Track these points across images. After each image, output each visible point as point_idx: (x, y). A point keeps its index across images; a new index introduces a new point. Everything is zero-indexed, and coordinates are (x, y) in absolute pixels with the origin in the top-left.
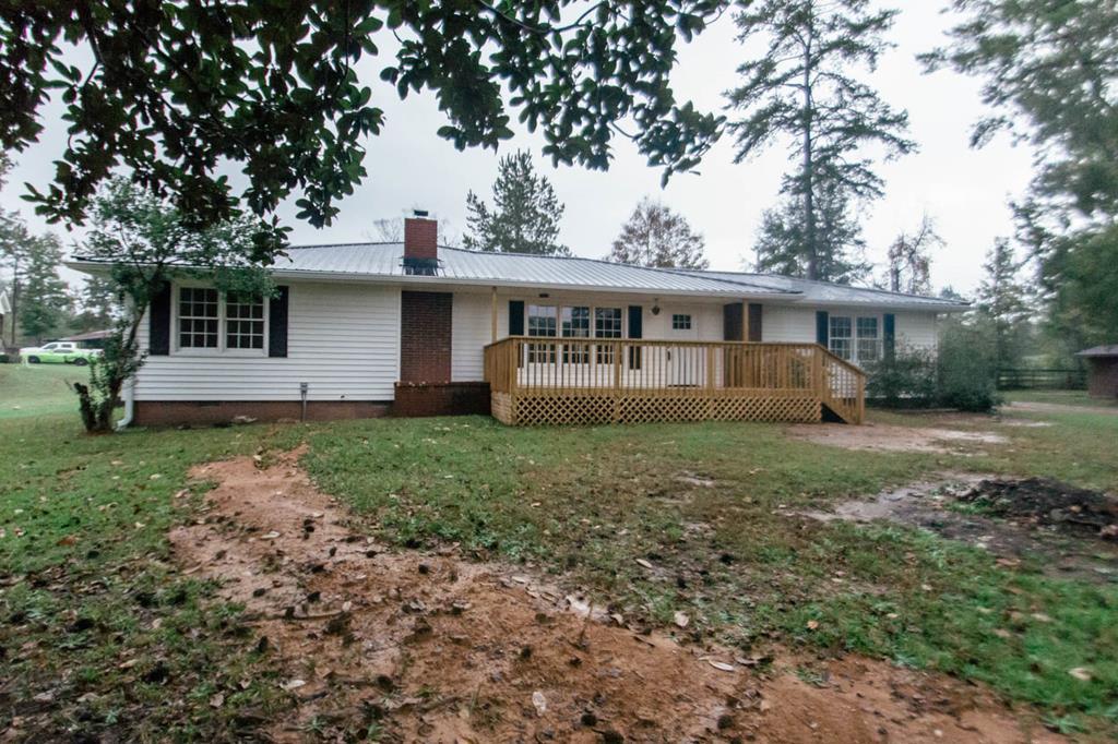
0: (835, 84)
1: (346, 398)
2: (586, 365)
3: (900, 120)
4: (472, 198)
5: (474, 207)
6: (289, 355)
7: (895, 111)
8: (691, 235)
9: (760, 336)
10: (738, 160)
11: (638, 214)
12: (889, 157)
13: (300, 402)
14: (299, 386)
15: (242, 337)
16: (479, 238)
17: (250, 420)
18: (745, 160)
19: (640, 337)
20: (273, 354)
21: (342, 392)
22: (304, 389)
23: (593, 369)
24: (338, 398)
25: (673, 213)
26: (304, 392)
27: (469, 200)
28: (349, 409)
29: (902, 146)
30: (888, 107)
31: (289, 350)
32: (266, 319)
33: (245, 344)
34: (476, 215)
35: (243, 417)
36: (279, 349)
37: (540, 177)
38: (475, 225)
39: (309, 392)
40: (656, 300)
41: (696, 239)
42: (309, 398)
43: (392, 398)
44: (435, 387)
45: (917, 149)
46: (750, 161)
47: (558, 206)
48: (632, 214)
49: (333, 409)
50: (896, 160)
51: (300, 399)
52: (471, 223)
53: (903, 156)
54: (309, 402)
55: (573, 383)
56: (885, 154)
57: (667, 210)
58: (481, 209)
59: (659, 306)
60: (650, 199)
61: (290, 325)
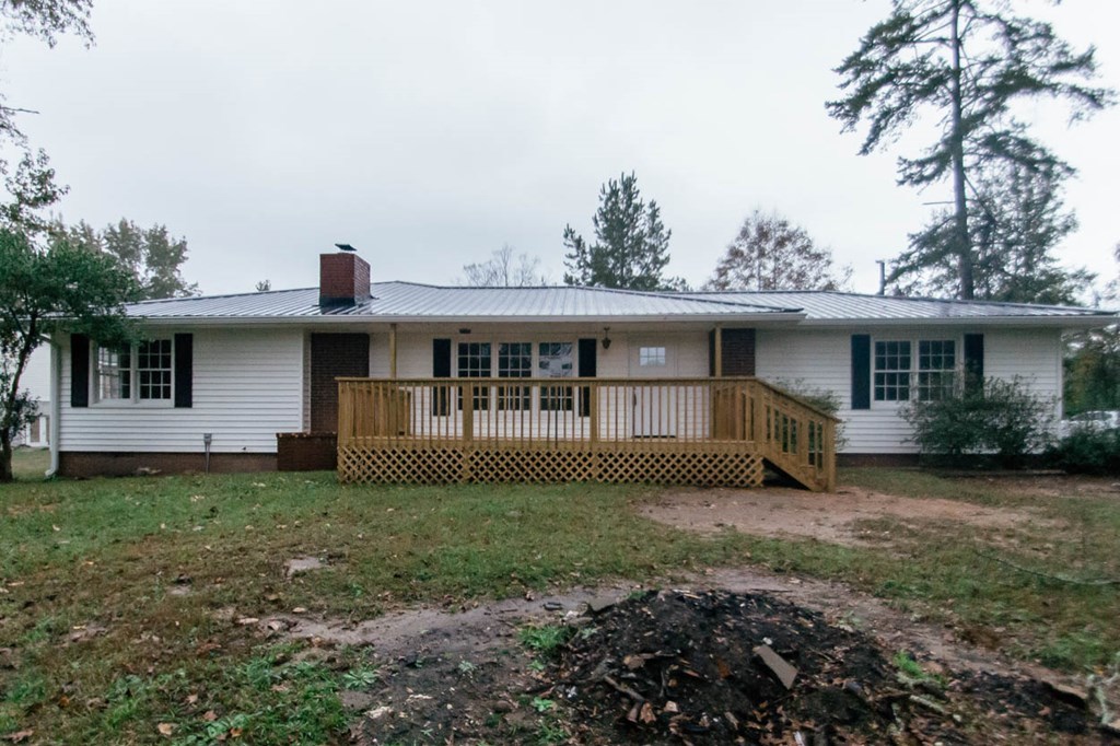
0: (995, 27)
1: (248, 450)
2: (526, 413)
3: (1085, 62)
4: (569, 233)
5: (571, 243)
6: (194, 405)
7: (1077, 51)
8: (813, 251)
9: (754, 370)
10: (865, 150)
11: (745, 233)
12: (1077, 116)
13: (203, 454)
14: (202, 437)
15: (153, 387)
16: (578, 274)
17: (154, 472)
18: (877, 148)
19: (594, 375)
20: (178, 405)
21: (245, 444)
22: (208, 440)
23: (535, 417)
24: (240, 450)
25: (791, 227)
26: (208, 443)
27: (566, 236)
28: (253, 461)
29: (1094, 99)
30: (1064, 46)
31: (194, 400)
32: (172, 370)
33: (156, 395)
34: (574, 251)
35: (147, 469)
36: (184, 400)
37: (646, 203)
38: (574, 263)
39: (213, 443)
40: (607, 329)
41: (818, 257)
42: (213, 450)
43: (275, 450)
44: (321, 438)
45: (1113, 99)
46: (884, 149)
47: (664, 232)
48: (739, 233)
49: (237, 462)
50: (1088, 120)
51: (203, 450)
52: (569, 261)
53: (1098, 112)
54: (211, 454)
55: (510, 434)
56: (1068, 115)
57: (784, 225)
58: (579, 243)
59: (610, 337)
60: (761, 212)
61: (195, 374)
